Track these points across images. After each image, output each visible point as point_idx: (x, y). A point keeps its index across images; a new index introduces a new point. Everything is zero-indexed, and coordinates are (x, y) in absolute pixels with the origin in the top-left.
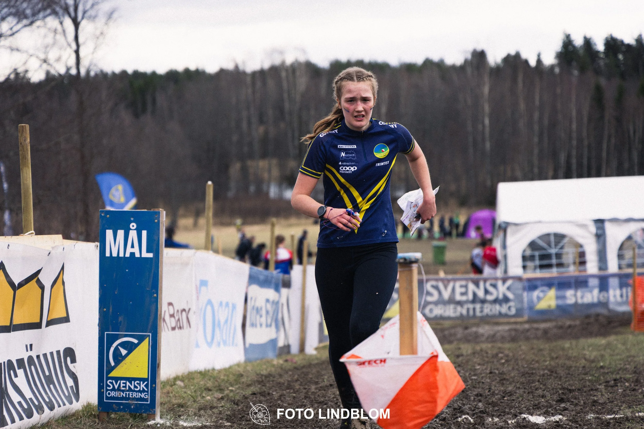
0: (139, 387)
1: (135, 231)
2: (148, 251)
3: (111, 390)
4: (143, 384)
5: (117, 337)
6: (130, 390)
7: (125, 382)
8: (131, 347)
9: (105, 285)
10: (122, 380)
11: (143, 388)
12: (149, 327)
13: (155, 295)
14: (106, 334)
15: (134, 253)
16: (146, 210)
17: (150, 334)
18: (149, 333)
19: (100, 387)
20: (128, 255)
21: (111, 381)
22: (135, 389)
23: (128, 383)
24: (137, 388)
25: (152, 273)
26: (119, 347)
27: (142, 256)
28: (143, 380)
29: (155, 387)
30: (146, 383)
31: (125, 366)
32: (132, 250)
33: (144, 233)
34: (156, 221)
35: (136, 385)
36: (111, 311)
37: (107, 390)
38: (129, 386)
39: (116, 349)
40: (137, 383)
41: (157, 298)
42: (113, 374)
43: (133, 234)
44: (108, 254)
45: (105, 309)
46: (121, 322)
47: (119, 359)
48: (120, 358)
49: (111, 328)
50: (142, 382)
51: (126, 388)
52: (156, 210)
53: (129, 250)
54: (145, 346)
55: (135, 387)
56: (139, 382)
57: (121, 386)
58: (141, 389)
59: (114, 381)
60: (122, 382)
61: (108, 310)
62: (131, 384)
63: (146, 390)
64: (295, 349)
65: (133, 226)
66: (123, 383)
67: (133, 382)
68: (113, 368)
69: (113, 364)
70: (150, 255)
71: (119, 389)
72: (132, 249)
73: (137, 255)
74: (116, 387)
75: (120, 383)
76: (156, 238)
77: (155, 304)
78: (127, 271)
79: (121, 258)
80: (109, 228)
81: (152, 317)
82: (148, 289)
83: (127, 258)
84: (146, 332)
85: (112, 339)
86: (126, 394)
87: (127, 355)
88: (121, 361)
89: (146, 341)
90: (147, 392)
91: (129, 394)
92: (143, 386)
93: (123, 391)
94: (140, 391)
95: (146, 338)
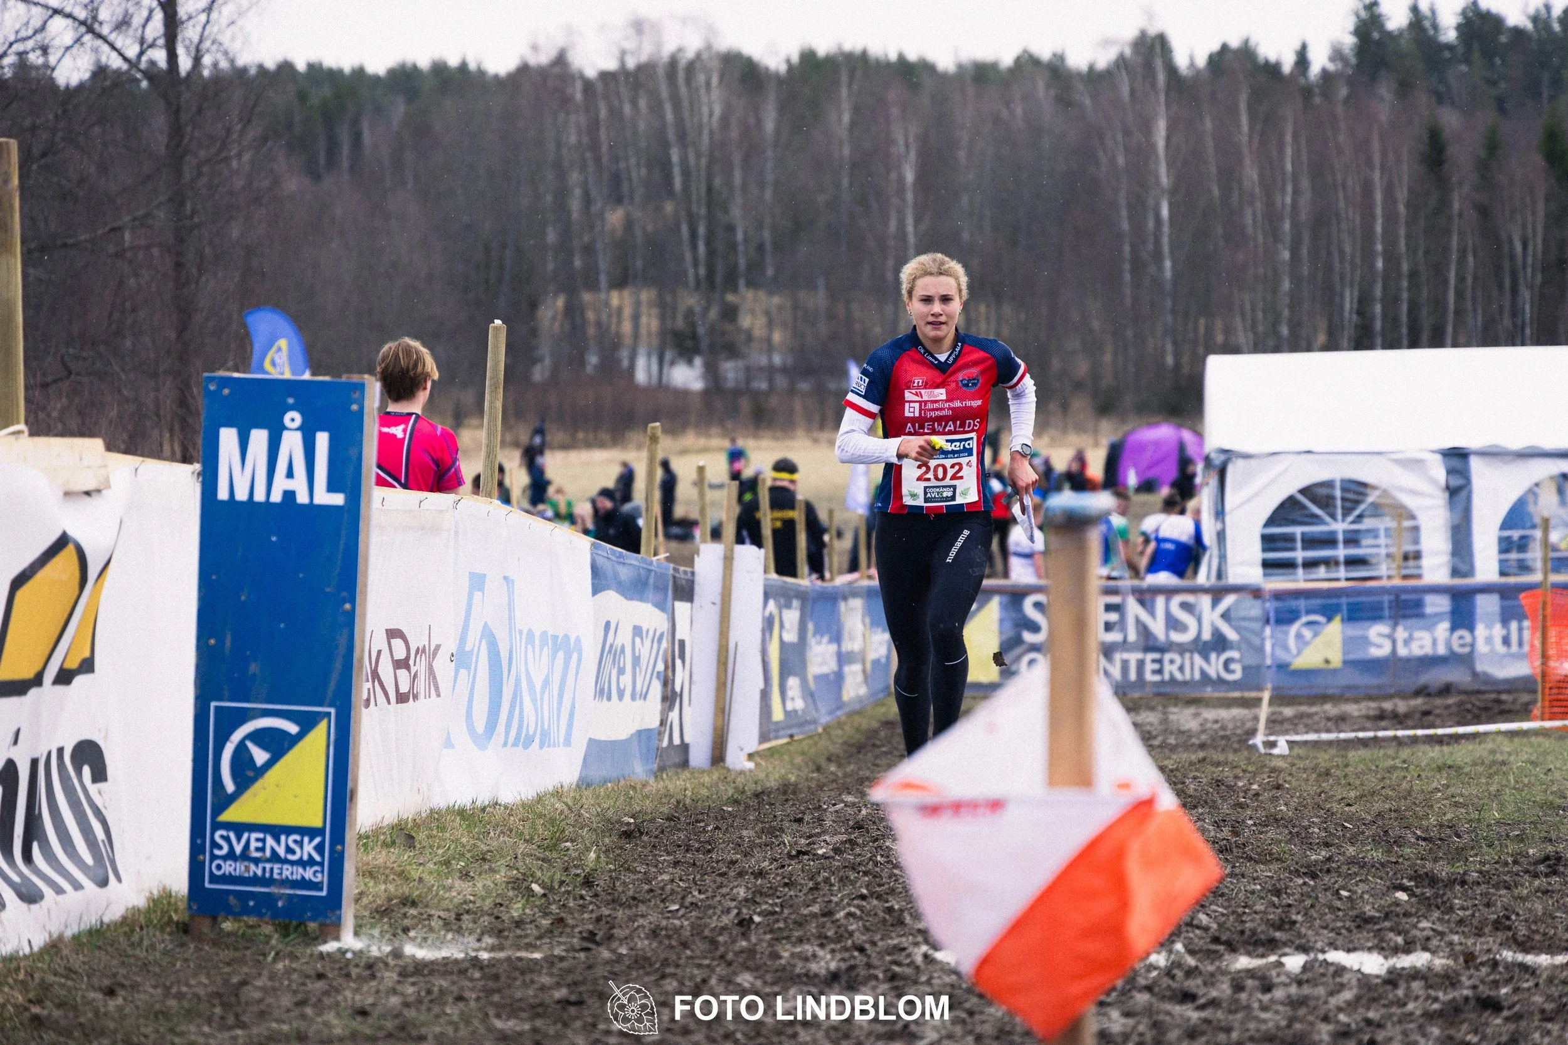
0: (298, 850)
1: (299, 435)
2: (332, 488)
3: (225, 858)
4: (311, 841)
5: (244, 716)
6: (275, 857)
7: (261, 836)
8: (279, 745)
9: (214, 577)
10: (254, 831)
11: (310, 855)
12: (330, 694)
13: (348, 606)
14: (216, 708)
15: (294, 492)
16: (327, 378)
17: (333, 711)
18: (330, 705)
19: (196, 850)
20: (276, 497)
21: (224, 833)
22: (290, 857)
23: (270, 841)
24: (293, 852)
25: (342, 546)
26: (249, 744)
28: (311, 832)
29: (342, 854)
30: (318, 840)
31: (263, 794)
32: (290, 485)
33: (322, 440)
34: (354, 407)
35: (292, 845)
36: (228, 643)
37: (214, 857)
38: (273, 849)
39: (241, 748)
40: (295, 841)
41: (351, 615)
42: (230, 815)
43: (292, 442)
44: (223, 494)
45: (212, 642)
46: (254, 675)
47: (246, 773)
48: (250, 774)
49: (226, 693)
50: (306, 839)
51: (265, 853)
52: (355, 378)
53: (281, 484)
54: (318, 740)
55: (289, 850)
56: (298, 837)
57: (252, 848)
58: (305, 857)
59: (232, 835)
60: (254, 836)
61: (221, 642)
62: (279, 844)
63: (317, 858)
64: (699, 756)
65: (293, 419)
66: (258, 840)
67: (283, 838)
68: (231, 799)
69: (230, 787)
70: (338, 499)
71: (245, 856)
72: (290, 481)
73: (302, 498)
74: (238, 849)
75: (249, 839)
76: (353, 452)
77: (346, 631)
78: (274, 539)
79: (260, 504)
80: (229, 424)
81: (338, 665)
82: (328, 590)
83: (274, 504)
84: (321, 705)
85: (230, 721)
86: (264, 869)
87: (269, 765)
88: (253, 780)
89: (322, 728)
90: (321, 864)
91: (272, 869)
92: (309, 848)
93: (256, 861)
94: (301, 863)
95: (321, 720)
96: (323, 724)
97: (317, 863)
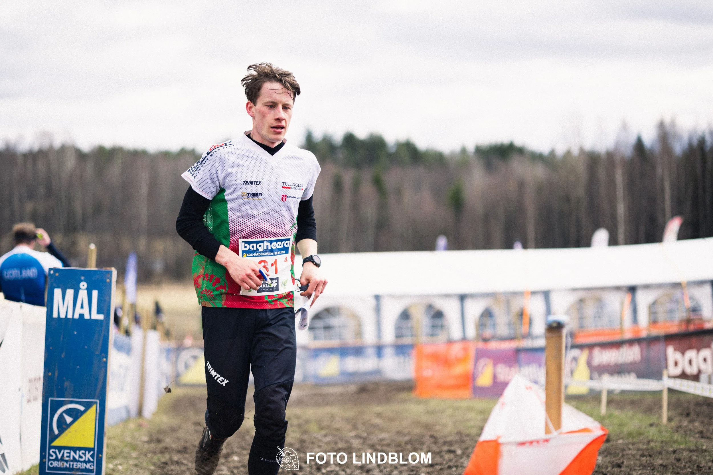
0: (84, 457)
1: (86, 292)
2: (98, 312)
3: (54, 460)
4: (89, 454)
5: (62, 404)
6: (74, 460)
7: (69, 451)
8: (76, 415)
9: (51, 348)
11: (88, 459)
13: (104, 360)
14: (51, 400)
15: (83, 314)
16: (100, 269)
18: (97, 399)
19: (42, 456)
20: (76, 316)
21: (54, 450)
22: (80, 459)
23: (72, 453)
24: (82, 458)
25: (102, 336)
26: (64, 415)
27: (92, 318)
28: (89, 450)
29: (101, 458)
30: (92, 453)
31: (70, 434)
32: (81, 311)
33: (95, 293)
34: (108, 280)
35: (81, 455)
36: (56, 375)
37: (50, 460)
38: (73, 456)
39: (61, 417)
41: (106, 364)
43: (83, 294)
44: (55, 315)
45: (50, 374)
46: (67, 387)
47: (63, 426)
49: (55, 394)
50: (87, 452)
51: (70, 458)
52: (108, 269)
53: (78, 311)
54: (92, 414)
55: (80, 457)
56: (84, 452)
57: (65, 456)
59: (57, 451)
60: (66, 451)
61: (53, 374)
62: (76, 455)
63: (91, 460)
65: (83, 285)
66: (67, 453)
67: (78, 452)
68: (56, 437)
69: (56, 432)
70: (101, 317)
71: (62, 459)
73: (87, 317)
74: (59, 457)
75: (64, 453)
76: (107, 299)
77: (103, 369)
78: (75, 333)
79: (69, 319)
80: (58, 287)
81: (100, 382)
82: (97, 353)
83: (76, 319)
84: (93, 399)
85: (57, 405)
86: (70, 464)
87: (72, 423)
88: (66, 429)
89: (94, 408)
90: (93, 463)
91: (73, 465)
92: (88, 456)
93: (67, 461)
94: (85, 462)
95: (94, 404)
96: (94, 407)
97: (91, 462)
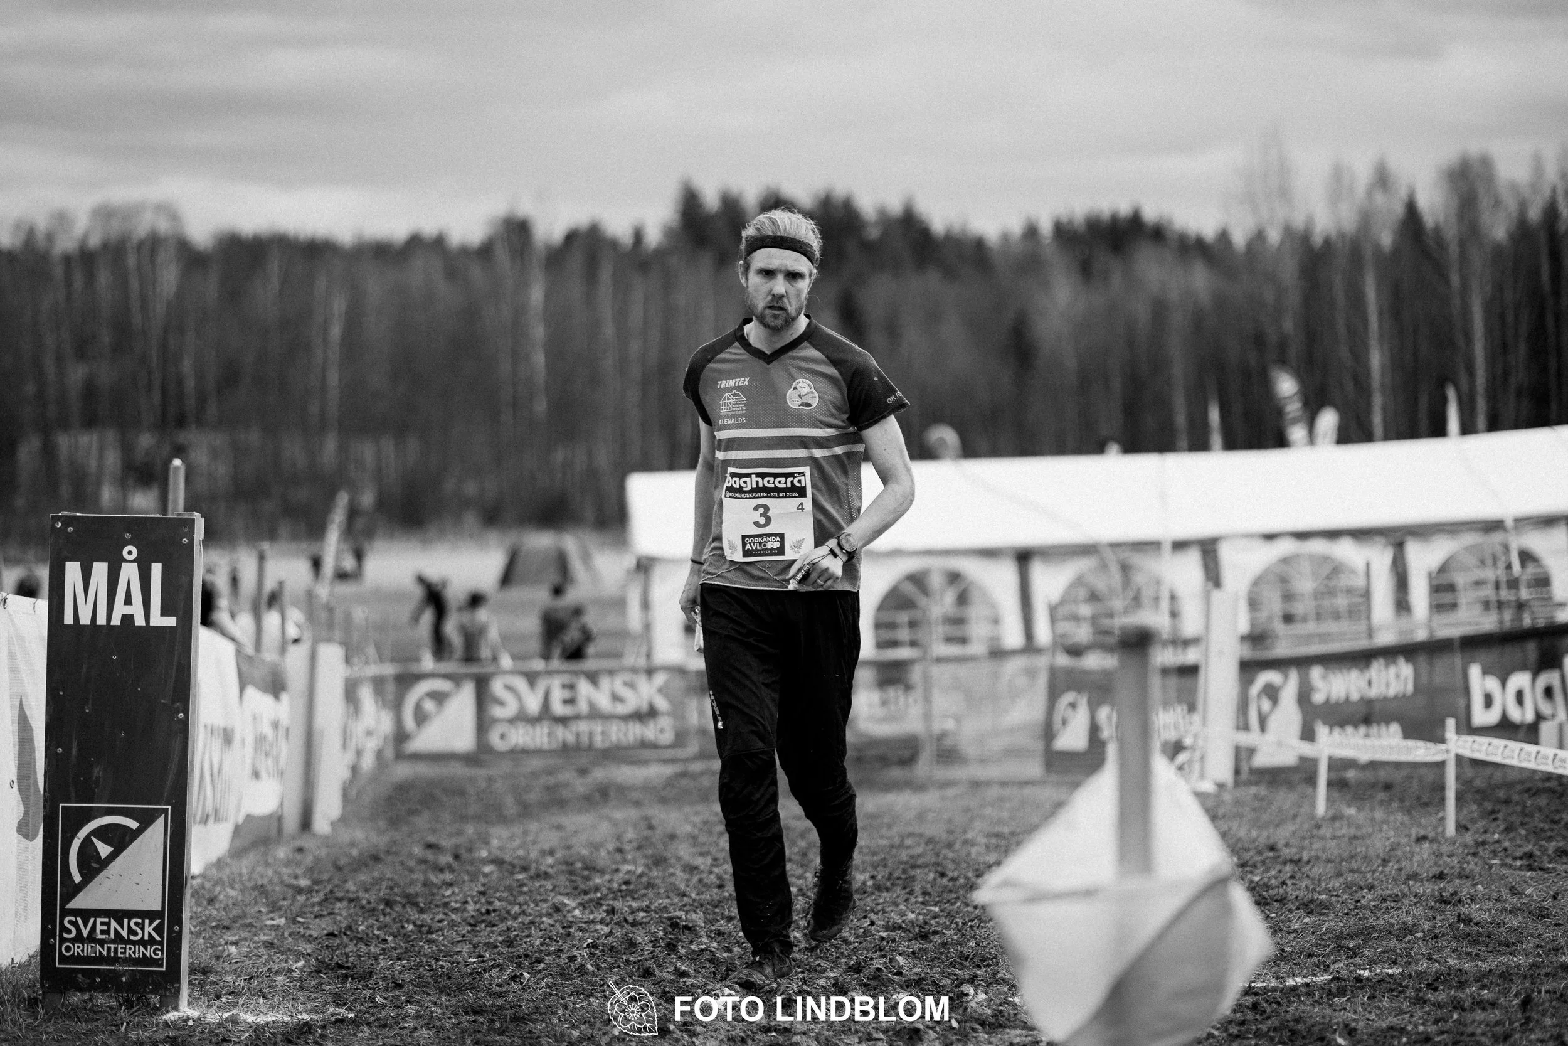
0: (139, 931)
1: (136, 565)
2: (164, 612)
3: (74, 941)
4: (150, 924)
5: (89, 815)
6: (119, 938)
7: (106, 920)
8: (120, 839)
9: (61, 693)
10: (100, 917)
11: (149, 934)
12: (166, 791)
13: (181, 715)
14: (63, 807)
15: (132, 616)
16: (158, 515)
17: (169, 807)
18: (165, 804)
19: (47, 934)
20: (116, 621)
21: (73, 919)
22: (132, 937)
23: (114, 924)
24: (136, 934)
25: (175, 663)
26: (93, 838)
27: (152, 624)
28: (150, 915)
29: (180, 934)
30: (158, 921)
31: (107, 883)
32: (128, 610)
33: (157, 569)
34: (185, 540)
35: (134, 927)
36: (74, 753)
37: (63, 940)
38: (115, 929)
39: (87, 843)
40: (136, 924)
41: (185, 725)
43: (129, 572)
44: (68, 620)
45: (60, 750)
46: (98, 778)
47: (92, 865)
48: (95, 865)
49: (73, 795)
50: (147, 921)
51: (109, 935)
53: (120, 609)
54: (156, 835)
55: (131, 931)
56: (140, 921)
57: (98, 931)
58: (146, 938)
59: (79, 920)
60: (99, 920)
61: (68, 750)
62: (122, 927)
63: (158, 938)
64: (291, 823)
65: (130, 552)
66: (102, 924)
67: (126, 921)
68: (78, 889)
69: (77, 878)
70: (171, 621)
71: (91, 938)
72: (127, 606)
73: (140, 621)
74: (85, 932)
75: (95, 922)
76: (184, 579)
77: (180, 739)
78: (115, 658)
79: (101, 627)
80: (73, 559)
81: (173, 766)
82: (164, 701)
83: (115, 627)
84: (158, 803)
85: (77, 820)
86: (109, 949)
87: (112, 857)
88: (98, 871)
89: (160, 823)
90: (161, 943)
91: (116, 949)
92: (149, 929)
93: (102, 943)
94: (143, 943)
95: (157, 818)
97: (156, 942)
